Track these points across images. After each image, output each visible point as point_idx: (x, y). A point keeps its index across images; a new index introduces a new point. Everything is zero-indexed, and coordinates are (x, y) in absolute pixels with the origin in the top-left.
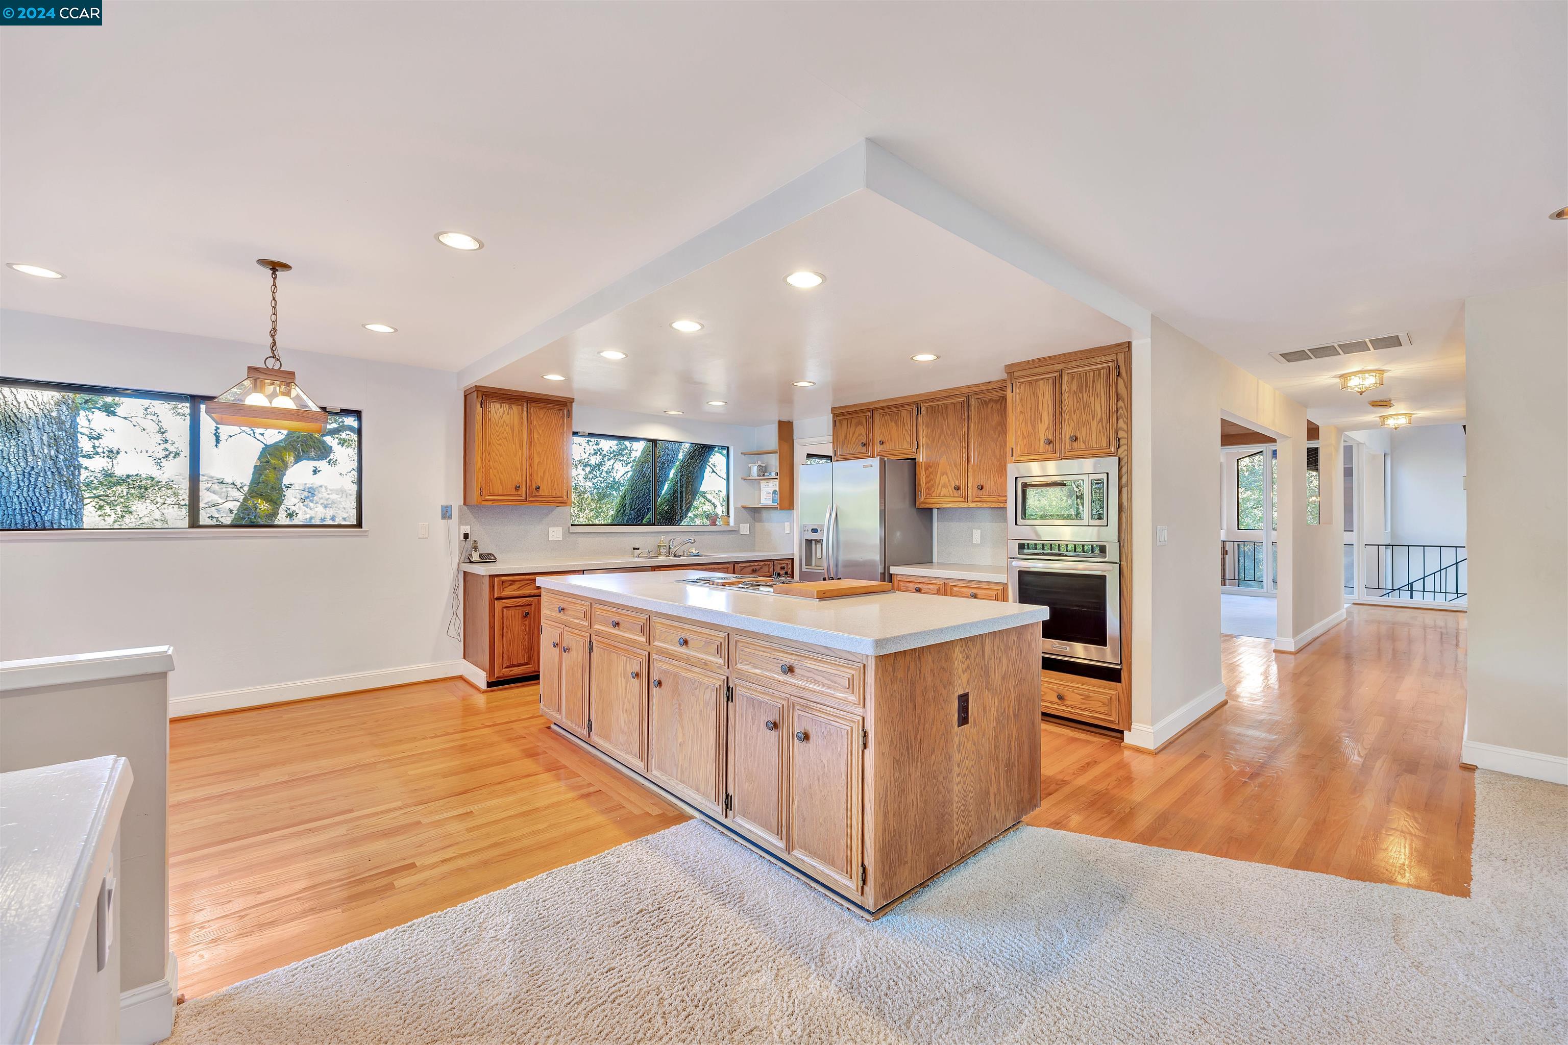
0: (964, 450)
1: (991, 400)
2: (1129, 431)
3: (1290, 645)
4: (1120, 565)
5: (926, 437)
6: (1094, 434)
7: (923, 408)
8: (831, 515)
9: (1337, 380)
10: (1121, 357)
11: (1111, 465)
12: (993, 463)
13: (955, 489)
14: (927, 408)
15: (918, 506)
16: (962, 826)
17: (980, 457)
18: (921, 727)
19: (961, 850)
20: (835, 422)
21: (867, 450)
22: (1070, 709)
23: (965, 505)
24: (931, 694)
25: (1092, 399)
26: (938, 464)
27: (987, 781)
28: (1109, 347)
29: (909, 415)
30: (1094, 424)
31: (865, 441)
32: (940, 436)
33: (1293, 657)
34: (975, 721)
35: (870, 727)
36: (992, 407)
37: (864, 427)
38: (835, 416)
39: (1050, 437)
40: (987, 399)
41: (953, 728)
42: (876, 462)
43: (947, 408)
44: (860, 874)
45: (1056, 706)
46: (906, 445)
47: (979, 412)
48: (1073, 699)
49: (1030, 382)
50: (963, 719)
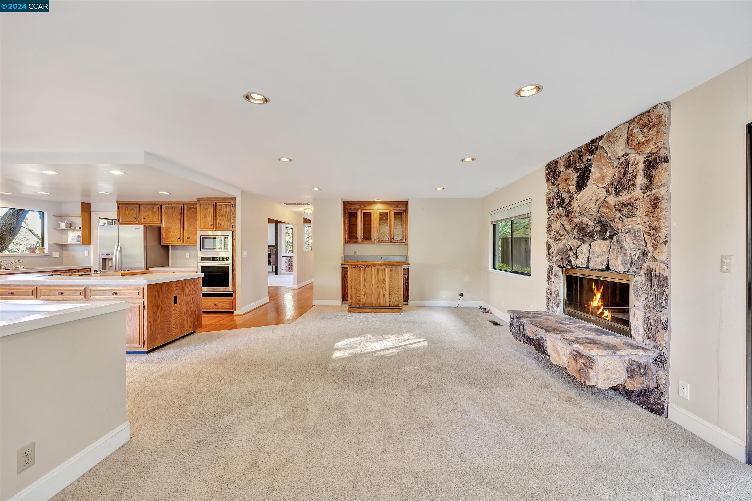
0: (182, 224)
1: (193, 208)
2: (235, 224)
3: (296, 287)
4: (233, 263)
5: (166, 218)
6: (225, 223)
7: (164, 207)
8: (117, 248)
9: (303, 210)
10: (233, 202)
11: (230, 233)
12: (193, 230)
13: (178, 238)
14: (166, 207)
15: (162, 244)
16: (175, 331)
17: (188, 228)
18: (162, 304)
19: (175, 337)
20: (118, 208)
21: (137, 221)
22: (218, 308)
23: (182, 244)
24: (165, 296)
25: (225, 213)
26: (171, 229)
27: (183, 319)
28: (230, 198)
29: (158, 209)
30: (225, 221)
31: (135, 217)
32: (172, 219)
33: (297, 290)
34: (179, 303)
35: (146, 304)
36: (193, 210)
37: (135, 211)
38: (118, 204)
39: (212, 223)
40: (191, 207)
41: (172, 305)
42: (142, 227)
43: (175, 208)
44: (143, 342)
45: (214, 308)
46: (156, 221)
47: (188, 211)
48: (219, 304)
49: (205, 205)
50: (175, 302)
